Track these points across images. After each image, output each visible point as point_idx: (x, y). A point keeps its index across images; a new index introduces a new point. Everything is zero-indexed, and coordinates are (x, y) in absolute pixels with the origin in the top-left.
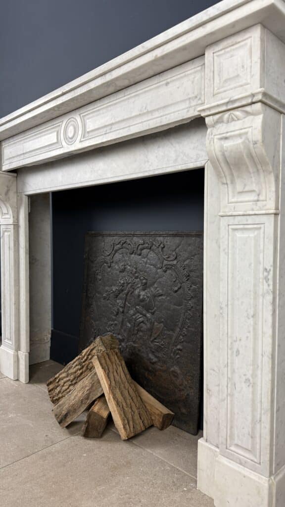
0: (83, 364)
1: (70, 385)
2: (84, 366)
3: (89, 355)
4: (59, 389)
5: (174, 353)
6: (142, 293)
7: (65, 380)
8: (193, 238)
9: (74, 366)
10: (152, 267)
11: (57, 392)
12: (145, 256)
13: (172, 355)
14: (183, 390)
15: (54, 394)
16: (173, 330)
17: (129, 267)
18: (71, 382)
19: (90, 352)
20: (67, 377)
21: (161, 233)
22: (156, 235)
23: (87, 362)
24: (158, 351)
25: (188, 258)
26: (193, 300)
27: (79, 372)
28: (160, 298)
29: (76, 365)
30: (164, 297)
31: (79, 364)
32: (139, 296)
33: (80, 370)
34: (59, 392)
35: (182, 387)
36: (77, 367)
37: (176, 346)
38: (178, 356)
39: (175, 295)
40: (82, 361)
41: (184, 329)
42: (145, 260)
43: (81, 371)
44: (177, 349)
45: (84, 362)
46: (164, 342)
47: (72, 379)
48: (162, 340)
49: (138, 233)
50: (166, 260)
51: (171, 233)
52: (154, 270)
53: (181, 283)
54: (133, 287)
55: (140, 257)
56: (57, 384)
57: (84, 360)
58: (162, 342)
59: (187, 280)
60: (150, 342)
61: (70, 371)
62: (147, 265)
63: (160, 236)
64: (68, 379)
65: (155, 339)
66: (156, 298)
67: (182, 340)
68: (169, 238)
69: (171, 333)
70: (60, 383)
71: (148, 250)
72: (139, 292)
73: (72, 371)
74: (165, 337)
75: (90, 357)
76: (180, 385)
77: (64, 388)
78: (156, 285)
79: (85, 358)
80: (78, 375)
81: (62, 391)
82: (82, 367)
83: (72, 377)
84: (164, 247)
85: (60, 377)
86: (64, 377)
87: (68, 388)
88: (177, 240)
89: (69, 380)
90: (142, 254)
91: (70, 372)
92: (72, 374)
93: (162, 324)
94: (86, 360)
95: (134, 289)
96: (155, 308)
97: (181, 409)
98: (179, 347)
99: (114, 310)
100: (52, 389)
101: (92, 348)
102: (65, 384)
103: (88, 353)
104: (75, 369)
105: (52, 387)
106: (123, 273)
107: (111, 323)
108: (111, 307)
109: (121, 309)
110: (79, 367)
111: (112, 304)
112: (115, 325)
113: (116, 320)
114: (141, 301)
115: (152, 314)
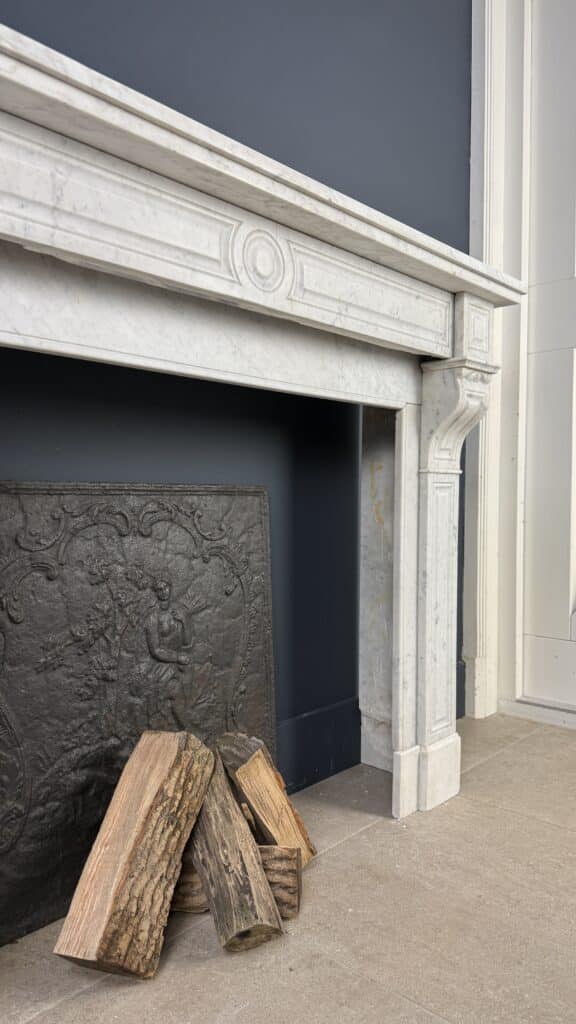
0: (179, 813)
1: (166, 888)
2: (181, 815)
3: (185, 783)
4: (145, 925)
5: (235, 705)
6: (166, 617)
7: (151, 888)
8: (250, 498)
9: (157, 837)
10: (179, 557)
12: (160, 537)
13: (232, 707)
15: (141, 950)
16: (229, 665)
17: (120, 569)
18: (166, 877)
19: (186, 774)
20: (152, 877)
21: (196, 488)
22: (184, 492)
23: (186, 803)
24: (205, 719)
25: (243, 532)
26: (258, 600)
27: (174, 840)
28: (202, 614)
29: (163, 831)
30: (209, 611)
31: (168, 824)
32: (160, 624)
33: (174, 833)
34: (151, 930)
36: (167, 833)
37: (237, 689)
38: (241, 705)
39: (230, 599)
40: (175, 809)
41: (248, 654)
42: (163, 545)
43: (178, 833)
44: (240, 693)
45: (178, 808)
46: (215, 695)
47: (164, 871)
48: (212, 692)
49: (140, 486)
50: (207, 539)
51: (215, 488)
52: (184, 563)
53: (238, 577)
54: (138, 610)
55: (149, 540)
56: (136, 920)
57: (177, 803)
58: (213, 696)
61: (154, 859)
62: (168, 556)
63: (193, 493)
64: (156, 880)
65: (199, 698)
66: (194, 617)
67: (246, 672)
68: (209, 498)
69: (227, 670)
70: (143, 910)
71: (168, 524)
72: (158, 618)
73: (159, 853)
74: (215, 684)
75: (190, 785)
77: (156, 910)
78: (190, 592)
79: (179, 796)
80: (174, 847)
81: (154, 922)
82: (178, 826)
83: (163, 867)
84: (202, 516)
85: (136, 893)
86: (147, 884)
87: (164, 898)
88: (224, 501)
89: (161, 877)
90: (155, 533)
91: (155, 861)
92: (159, 861)
93: (208, 663)
94: (181, 802)
96: (193, 638)
98: (243, 687)
99: (87, 685)
100: (131, 943)
101: (186, 764)
102: (156, 898)
103: (182, 780)
104: (164, 842)
105: (128, 941)
106: (105, 586)
107: (76, 723)
108: (71, 684)
109: (112, 674)
110: (171, 828)
111: (72, 675)
112: (90, 722)
113: (91, 709)
114: (163, 634)
115: (188, 651)
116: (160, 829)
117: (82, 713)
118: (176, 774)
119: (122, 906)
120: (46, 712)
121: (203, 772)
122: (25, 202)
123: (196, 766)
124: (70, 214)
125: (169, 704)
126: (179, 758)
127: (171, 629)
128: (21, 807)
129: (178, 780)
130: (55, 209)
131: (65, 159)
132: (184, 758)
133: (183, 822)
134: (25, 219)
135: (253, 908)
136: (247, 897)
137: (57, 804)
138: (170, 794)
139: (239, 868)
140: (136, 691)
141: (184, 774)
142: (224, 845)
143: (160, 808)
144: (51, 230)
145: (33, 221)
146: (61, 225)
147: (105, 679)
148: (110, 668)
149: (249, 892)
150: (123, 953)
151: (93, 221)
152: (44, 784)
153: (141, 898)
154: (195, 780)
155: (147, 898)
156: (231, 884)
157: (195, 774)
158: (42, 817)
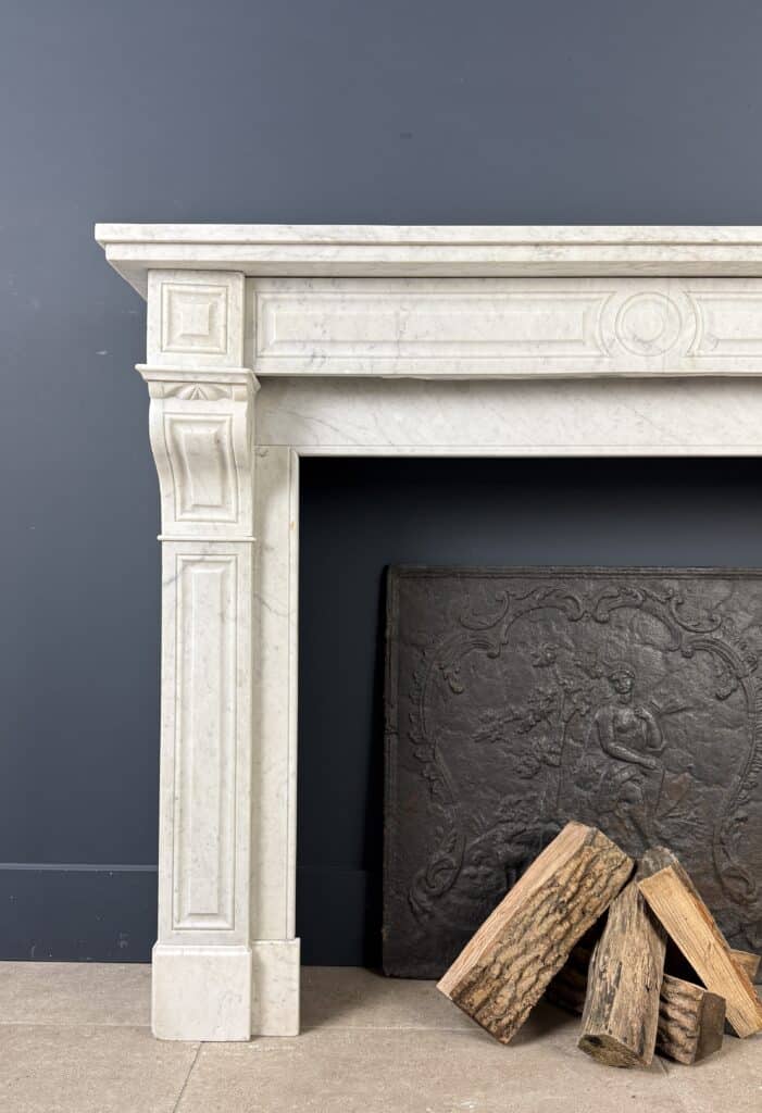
0: (570, 906)
1: (541, 971)
2: (573, 909)
3: (583, 878)
4: (507, 993)
5: (727, 832)
6: (626, 715)
7: (521, 962)
9: (538, 918)
10: (649, 647)
11: (506, 1002)
12: (623, 625)
13: (723, 834)
14: (755, 900)
15: (497, 1012)
16: (719, 782)
17: (569, 654)
18: (543, 961)
19: (586, 869)
20: (524, 952)
21: (676, 571)
22: (657, 576)
23: (582, 898)
24: (679, 837)
27: (560, 929)
28: (679, 717)
29: (547, 915)
30: (690, 714)
31: (555, 910)
32: (617, 718)
33: (561, 923)
34: (513, 1000)
35: (750, 897)
36: (551, 919)
37: (732, 814)
38: (739, 834)
39: (723, 705)
41: (752, 774)
42: (626, 634)
43: (567, 925)
44: (737, 819)
45: (570, 900)
46: (696, 813)
47: (541, 954)
48: (691, 808)
49: (596, 569)
50: (690, 631)
53: (739, 679)
54: (588, 699)
55: (607, 627)
56: (497, 984)
57: (569, 894)
58: (692, 814)
59: (753, 671)
60: (656, 822)
61: (530, 937)
64: (529, 957)
65: (670, 811)
66: (666, 718)
67: (748, 797)
68: (696, 582)
69: (716, 788)
70: (507, 977)
71: (634, 611)
72: (614, 711)
73: (538, 934)
74: (698, 801)
75: (589, 882)
76: (749, 892)
77: (524, 985)
78: (662, 689)
79: (573, 888)
80: (560, 937)
81: (520, 995)
82: (567, 917)
83: (541, 949)
84: (682, 603)
85: (502, 958)
86: (517, 957)
87: (537, 979)
88: (721, 586)
89: (537, 957)
90: (615, 620)
91: (531, 939)
92: (537, 941)
93: (687, 774)
94: (575, 895)
95: (590, 703)
96: (665, 742)
97: (753, 942)
98: (741, 814)
99: (525, 764)
100: (486, 1001)
101: (587, 859)
102: (526, 974)
103: (579, 874)
104: (545, 926)
105: (485, 996)
106: (551, 669)
107: (513, 798)
108: (509, 758)
109: (552, 759)
110: (558, 916)
111: (510, 751)
112: (528, 801)
113: (531, 788)
114: (620, 730)
115: (657, 755)
116: (543, 912)
117: (522, 791)
118: (573, 865)
119: (484, 964)
120: (483, 780)
121: (611, 875)
122: (373, 344)
123: (600, 865)
124: (412, 342)
125: (626, 806)
126: (581, 851)
127: (633, 726)
128: (453, 860)
129: (575, 872)
130: (398, 342)
131: (408, 296)
132: (585, 852)
133: (575, 916)
134: (372, 357)
135: (607, 1019)
136: (607, 1006)
137: (489, 870)
138: (562, 882)
139: (613, 978)
140: (583, 782)
141: (582, 868)
142: (608, 951)
143: (547, 892)
144: (394, 360)
145: (380, 358)
146: (404, 354)
147: (544, 761)
148: (551, 753)
149: (611, 1002)
150: (476, 1004)
151: (436, 342)
152: (476, 847)
153: (506, 966)
154: (596, 881)
155: (515, 968)
156: (598, 989)
157: (597, 874)
158: (474, 877)
